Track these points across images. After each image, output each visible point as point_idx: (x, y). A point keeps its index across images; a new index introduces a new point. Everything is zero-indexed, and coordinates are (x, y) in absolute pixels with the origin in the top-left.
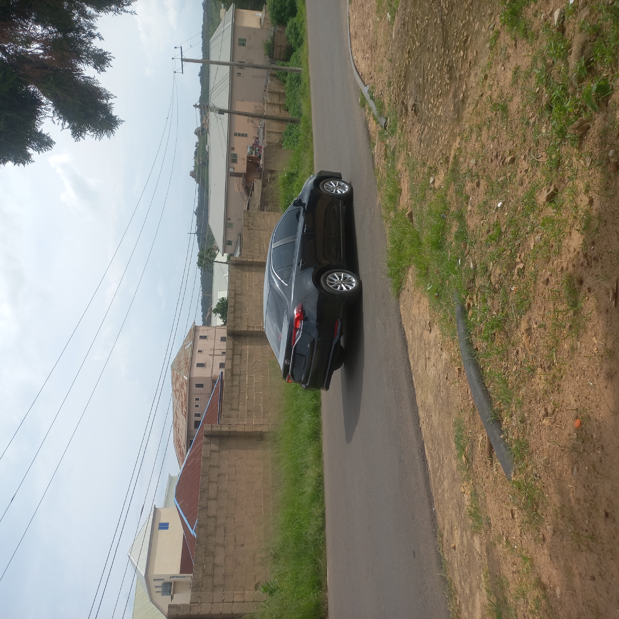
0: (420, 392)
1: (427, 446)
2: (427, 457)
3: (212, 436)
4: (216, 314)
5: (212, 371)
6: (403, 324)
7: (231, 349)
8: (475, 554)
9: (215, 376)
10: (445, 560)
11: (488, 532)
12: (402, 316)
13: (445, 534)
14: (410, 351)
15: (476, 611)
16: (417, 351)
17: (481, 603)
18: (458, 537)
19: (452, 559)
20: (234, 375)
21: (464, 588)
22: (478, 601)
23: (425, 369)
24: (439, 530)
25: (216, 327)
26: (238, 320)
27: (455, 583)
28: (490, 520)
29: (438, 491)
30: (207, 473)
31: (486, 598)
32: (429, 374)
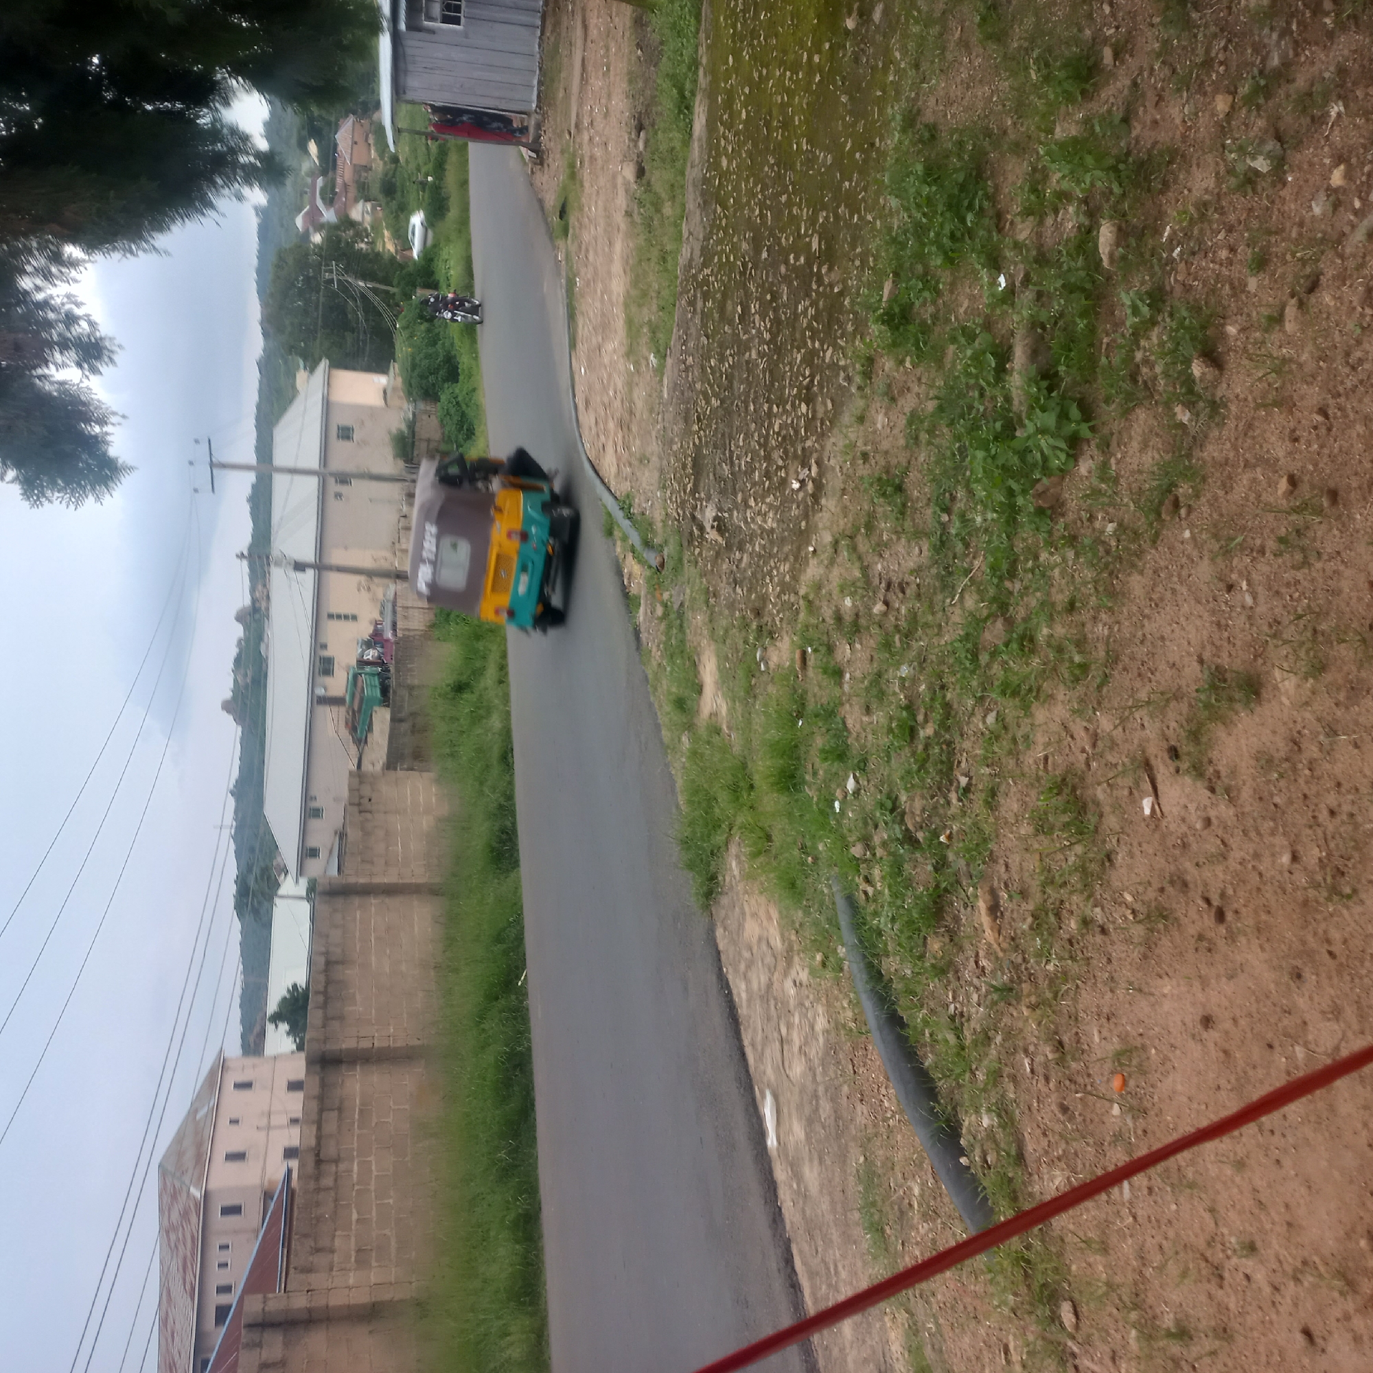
1: (798, 1247)
3: (264, 1324)
4: (277, 1026)
5: (264, 1169)
6: (725, 970)
7: (315, 1098)
9: (270, 1183)
12: (722, 954)
14: (745, 1029)
16: (760, 1027)
20: (323, 1161)
23: (781, 1065)
25: (275, 1058)
26: (334, 1025)
29: (831, 1353)
32: (790, 1075)
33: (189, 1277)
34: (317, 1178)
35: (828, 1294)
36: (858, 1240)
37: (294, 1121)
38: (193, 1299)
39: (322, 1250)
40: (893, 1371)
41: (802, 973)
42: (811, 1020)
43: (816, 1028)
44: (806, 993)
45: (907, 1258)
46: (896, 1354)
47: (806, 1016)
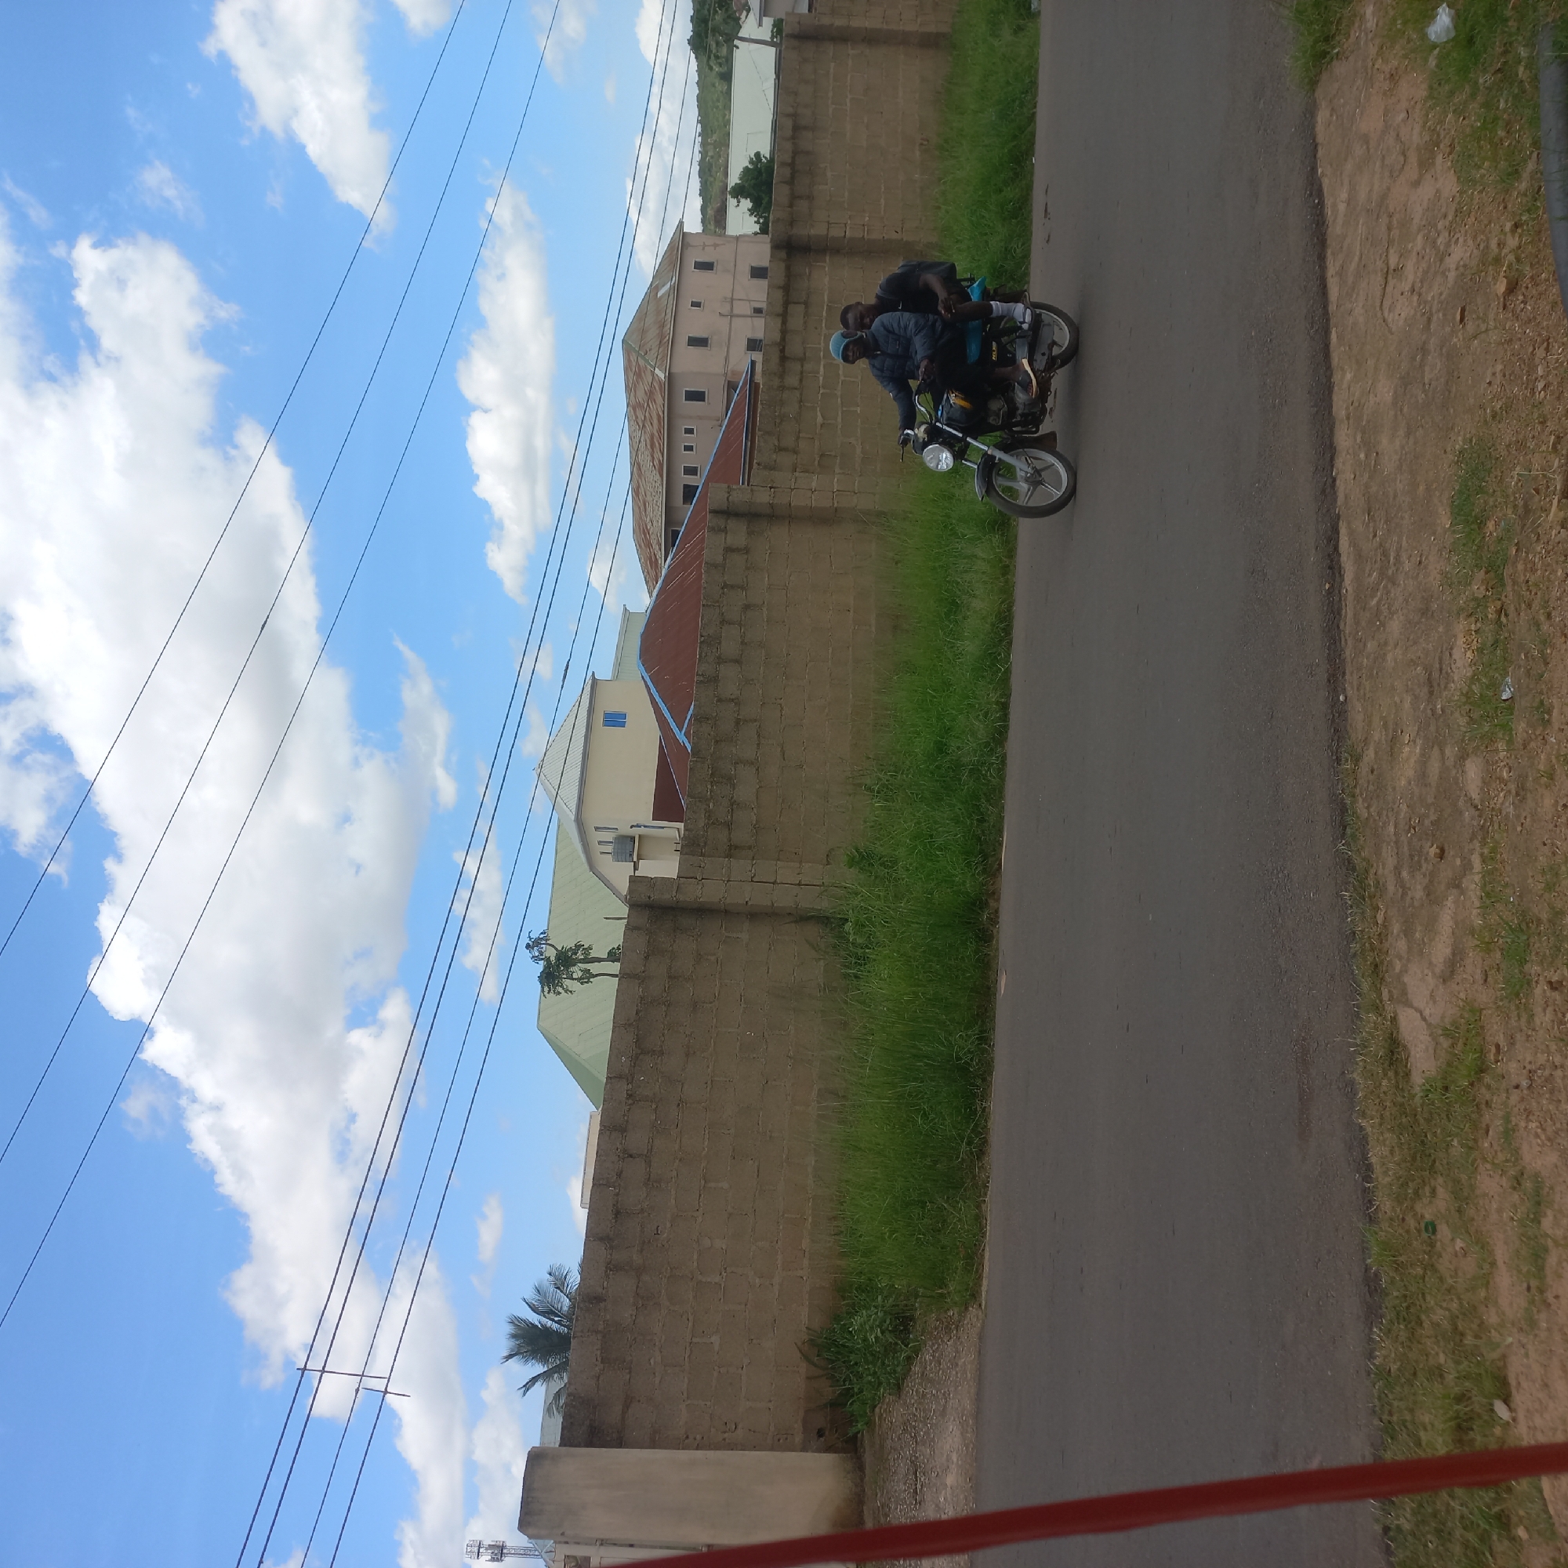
0: (1349, 376)
1: (1349, 528)
2: (1344, 558)
3: (728, 513)
4: (739, 202)
5: (727, 359)
6: (1320, 171)
7: (779, 287)
8: (1461, 803)
9: (734, 373)
10: (1358, 818)
11: (1533, 744)
12: (1319, 148)
13: (1370, 755)
14: (1333, 254)
15: (1437, 939)
16: (1358, 253)
17: (1456, 923)
18: (1412, 760)
19: (1379, 814)
20: (788, 358)
21: (1408, 885)
22: (1449, 917)
23: (1378, 304)
24: (1349, 743)
25: (737, 238)
26: (802, 206)
27: (1380, 871)
28: (1549, 712)
29: (1365, 645)
30: (718, 602)
31: (1475, 912)
32: (1390, 318)
33: (658, 455)
34: (782, 376)
35: (1379, 584)
36: (1439, 530)
37: (758, 311)
38: (662, 476)
39: (785, 449)
40: (1448, 678)
41: (1445, 182)
42: (1442, 248)
43: (1447, 260)
44: (1443, 210)
45: (1520, 566)
46: (1459, 663)
47: (1434, 242)
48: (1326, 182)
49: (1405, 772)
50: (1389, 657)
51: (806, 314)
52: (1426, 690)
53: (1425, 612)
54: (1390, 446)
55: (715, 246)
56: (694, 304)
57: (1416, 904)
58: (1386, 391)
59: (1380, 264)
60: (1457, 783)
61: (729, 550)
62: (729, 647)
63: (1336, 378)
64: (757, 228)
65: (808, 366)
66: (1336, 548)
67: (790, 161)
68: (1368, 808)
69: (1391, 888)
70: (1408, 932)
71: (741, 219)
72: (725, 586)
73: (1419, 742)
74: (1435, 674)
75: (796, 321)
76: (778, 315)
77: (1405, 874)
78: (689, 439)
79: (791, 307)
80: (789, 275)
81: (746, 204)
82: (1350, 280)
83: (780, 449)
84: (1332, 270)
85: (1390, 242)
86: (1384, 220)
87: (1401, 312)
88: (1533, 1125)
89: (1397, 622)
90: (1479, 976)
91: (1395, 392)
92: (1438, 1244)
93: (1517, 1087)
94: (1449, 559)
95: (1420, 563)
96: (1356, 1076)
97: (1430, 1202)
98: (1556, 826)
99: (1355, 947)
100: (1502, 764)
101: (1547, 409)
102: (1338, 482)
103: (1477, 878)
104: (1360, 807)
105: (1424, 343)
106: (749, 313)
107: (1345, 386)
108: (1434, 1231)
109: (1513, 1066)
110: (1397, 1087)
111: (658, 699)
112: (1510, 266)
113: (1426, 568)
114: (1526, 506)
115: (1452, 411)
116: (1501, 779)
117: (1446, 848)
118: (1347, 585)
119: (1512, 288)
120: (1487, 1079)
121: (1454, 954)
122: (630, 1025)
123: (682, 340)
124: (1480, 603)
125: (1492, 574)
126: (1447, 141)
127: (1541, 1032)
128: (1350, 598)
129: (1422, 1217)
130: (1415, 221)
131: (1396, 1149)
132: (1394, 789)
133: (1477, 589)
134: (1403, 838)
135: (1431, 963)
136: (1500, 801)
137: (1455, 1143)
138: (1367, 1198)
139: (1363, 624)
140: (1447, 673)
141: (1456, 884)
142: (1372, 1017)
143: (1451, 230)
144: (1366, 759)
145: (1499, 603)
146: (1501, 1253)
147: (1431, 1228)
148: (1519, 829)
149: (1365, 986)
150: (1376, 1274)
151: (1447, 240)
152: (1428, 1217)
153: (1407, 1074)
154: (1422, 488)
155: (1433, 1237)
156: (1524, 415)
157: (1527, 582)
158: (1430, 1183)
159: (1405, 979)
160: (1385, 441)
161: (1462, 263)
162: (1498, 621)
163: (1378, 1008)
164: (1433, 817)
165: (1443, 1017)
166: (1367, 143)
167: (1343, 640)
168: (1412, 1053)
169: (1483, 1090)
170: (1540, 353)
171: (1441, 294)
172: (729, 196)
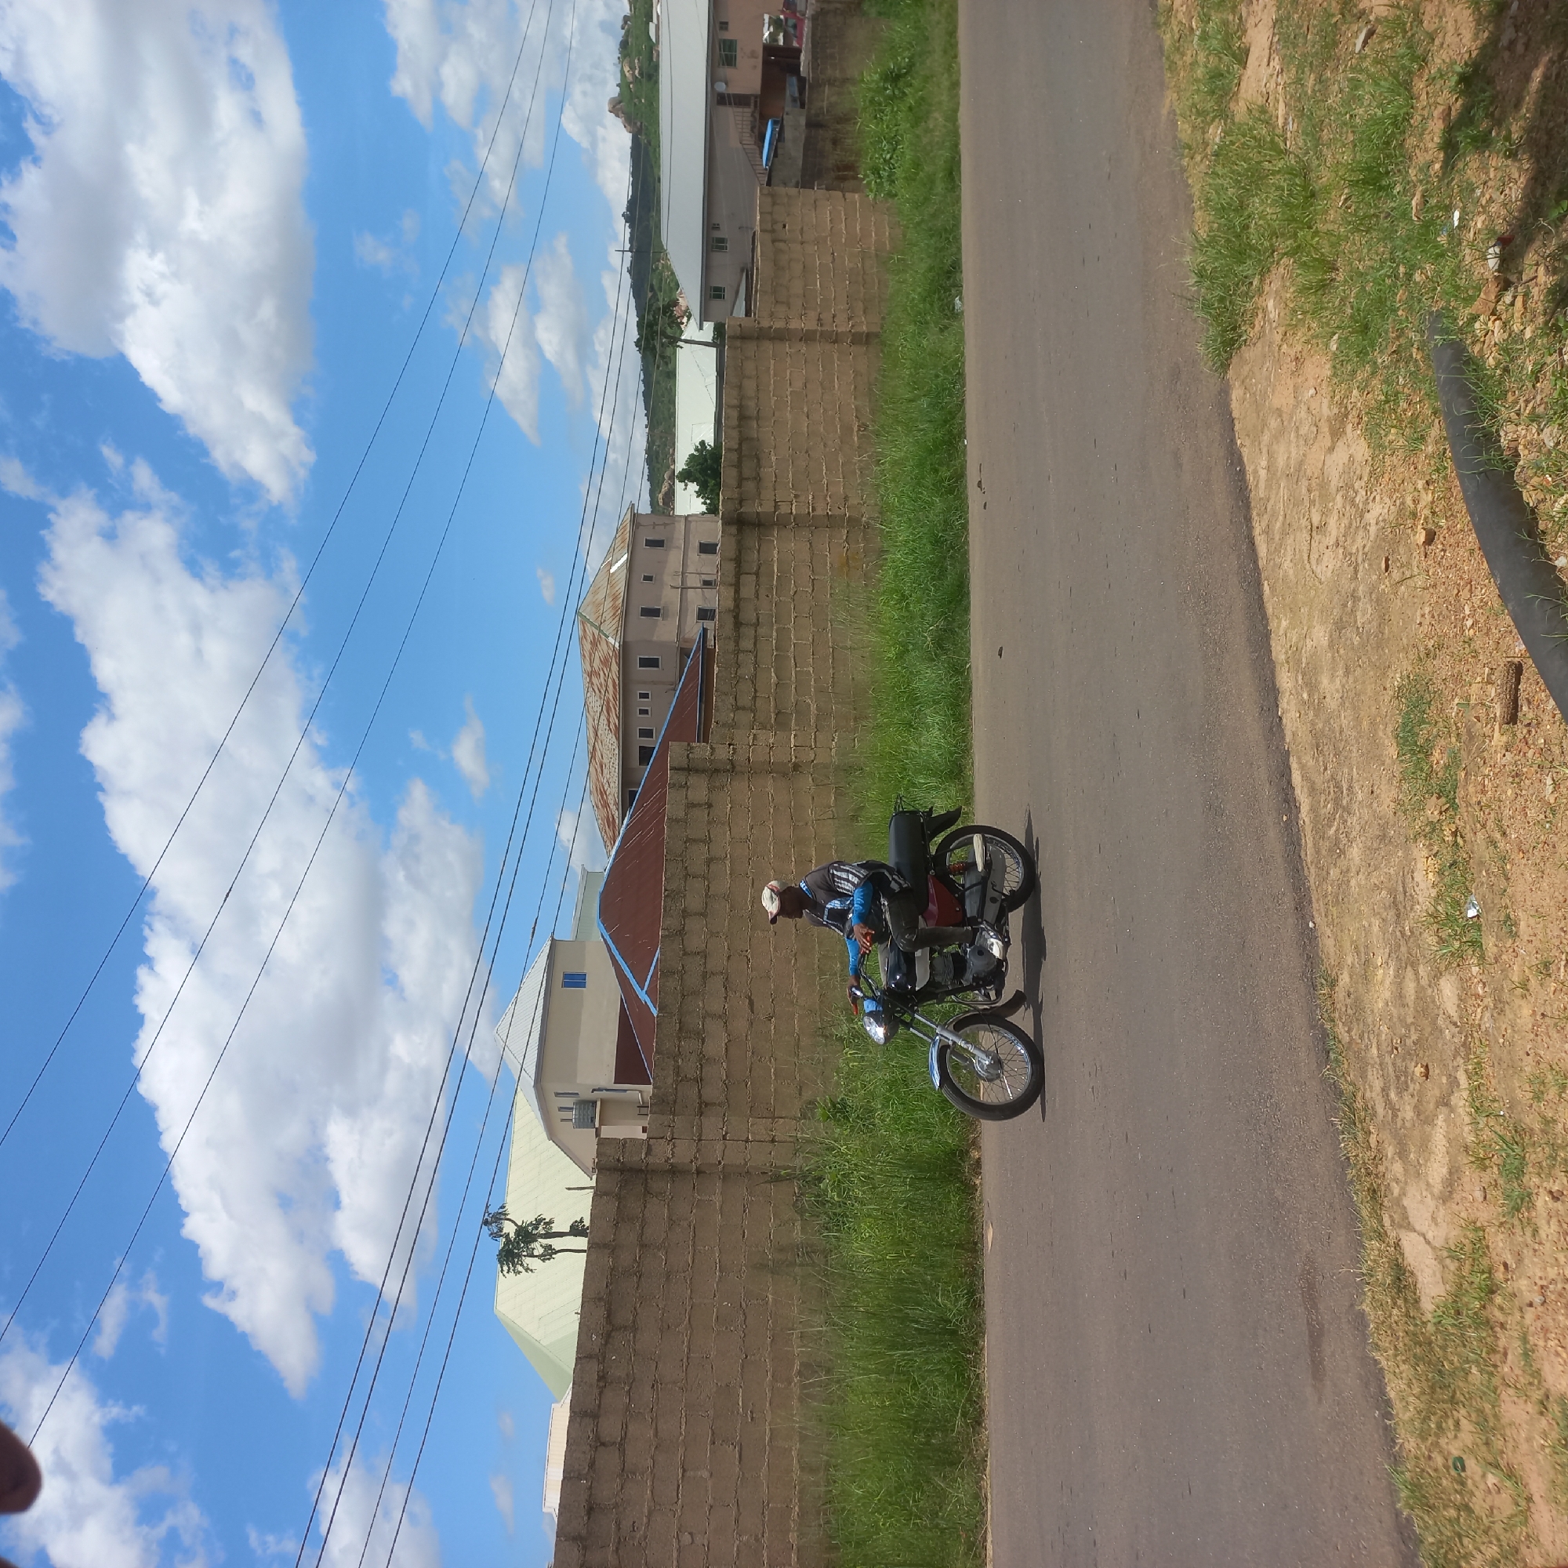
1: (1300, 763)
2: (1298, 791)
3: (689, 769)
4: (686, 485)
5: (679, 628)
6: (1239, 442)
7: (731, 560)
8: (1440, 1022)
9: (686, 641)
10: (1340, 1042)
11: (1504, 957)
12: (1236, 422)
13: (1345, 979)
14: (1258, 515)
15: (1432, 1160)
16: (1282, 513)
17: (1449, 1141)
18: (1387, 982)
19: (1361, 1037)
20: (742, 624)
21: (1397, 1107)
22: (1441, 1136)
23: (1306, 558)
24: (1323, 969)
25: (686, 518)
26: (750, 486)
27: (1368, 1095)
28: (1516, 924)
29: (1328, 873)
30: (680, 856)
31: (1467, 1129)
32: (1318, 571)
33: (614, 719)
34: (736, 640)
35: (1334, 814)
36: (1388, 761)
37: (707, 583)
39: (744, 708)
40: (1414, 902)
41: (1356, 447)
42: (1361, 506)
43: (1367, 516)
44: (1358, 472)
45: (1471, 789)
46: (1422, 885)
47: (1353, 501)
48: (1245, 452)
49: (1381, 993)
50: (1353, 882)
51: (758, 584)
52: (1392, 912)
53: (1383, 837)
54: (1330, 686)
55: (665, 525)
56: (648, 578)
57: (1408, 1125)
58: (1320, 636)
59: (1304, 522)
60: (1434, 1001)
61: (691, 805)
62: (694, 902)
63: (1273, 625)
64: (703, 508)
65: (762, 631)
66: (1289, 782)
67: (736, 447)
68: (1348, 1032)
69: (1380, 1110)
70: (1402, 1154)
71: (689, 501)
72: (688, 840)
73: (1392, 965)
74: (1400, 897)
75: (747, 591)
76: (731, 585)
77: (1393, 1095)
78: (644, 704)
79: (743, 577)
80: (740, 549)
81: (693, 487)
82: (1277, 537)
83: (738, 708)
84: (1257, 531)
85: (1312, 502)
86: (1304, 483)
87: (1328, 565)
88: (1551, 1343)
89: (1356, 849)
90: (1479, 1195)
91: (1331, 636)
92: (1469, 1482)
93: (1531, 1305)
94: (1400, 787)
95: (1372, 792)
96: (1366, 1307)
97: (1456, 1437)
98: (1537, 1035)
99: (1351, 1173)
100: (1476, 980)
101: (1477, 644)
102: (1284, 721)
103: (1465, 1094)
104: (1341, 1030)
105: (1354, 590)
106: (699, 586)
107: (1281, 632)
108: (1464, 1469)
109: (1523, 1284)
110: (1407, 1315)
111: (618, 958)
112: (1426, 518)
113: (1378, 796)
114: (1469, 732)
115: (1387, 651)
116: (1477, 996)
117: (1430, 1067)
118: (1303, 816)
119: (1430, 538)
120: (1498, 1300)
121: (1450, 1173)
122: (600, 1299)
123: (635, 611)
124: (1434, 827)
125: (1443, 800)
126: (1355, 413)
127: (1548, 1245)
128: (1308, 828)
129: (1449, 1453)
130: (1332, 484)
131: (1414, 1381)
132: (1372, 1011)
133: (1432, 811)
134: (1388, 1060)
135: (1428, 1184)
136: (1478, 1017)
137: (1474, 1370)
138: (1389, 1436)
139: (1324, 852)
140: (1411, 895)
141: (1444, 1102)
142: (1375, 1244)
143: (1369, 490)
144: (1341, 983)
145: (1454, 826)
146: (1537, 1486)
147: (1460, 1464)
148: (1501, 1041)
149: (1365, 1213)
150: (1409, 1520)
151: (1365, 497)
152: (1456, 1453)
153: (1417, 1301)
154: (1365, 724)
155: (1463, 1474)
156: (1456, 651)
157: (1479, 803)
158: (1453, 1415)
159: (1405, 1202)
160: (1325, 681)
161: (1381, 518)
162: (1456, 844)
163: (1381, 1236)
164: (1414, 1037)
165: (1447, 1240)
166: (1280, 416)
167: (1306, 869)
168: (1420, 1279)
169: (1497, 1313)
170: (1465, 594)
171: (1364, 547)
172: (677, 481)
